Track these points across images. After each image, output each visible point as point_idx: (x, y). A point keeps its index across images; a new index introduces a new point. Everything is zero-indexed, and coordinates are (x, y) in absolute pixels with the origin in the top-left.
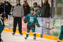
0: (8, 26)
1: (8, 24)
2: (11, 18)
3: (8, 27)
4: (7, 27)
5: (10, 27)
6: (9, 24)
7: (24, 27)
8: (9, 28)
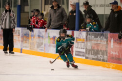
0: (83, 52)
1: (84, 49)
2: (90, 36)
3: (83, 56)
4: (81, 54)
5: (87, 56)
6: (86, 48)
7: (116, 55)
8: (87, 58)
